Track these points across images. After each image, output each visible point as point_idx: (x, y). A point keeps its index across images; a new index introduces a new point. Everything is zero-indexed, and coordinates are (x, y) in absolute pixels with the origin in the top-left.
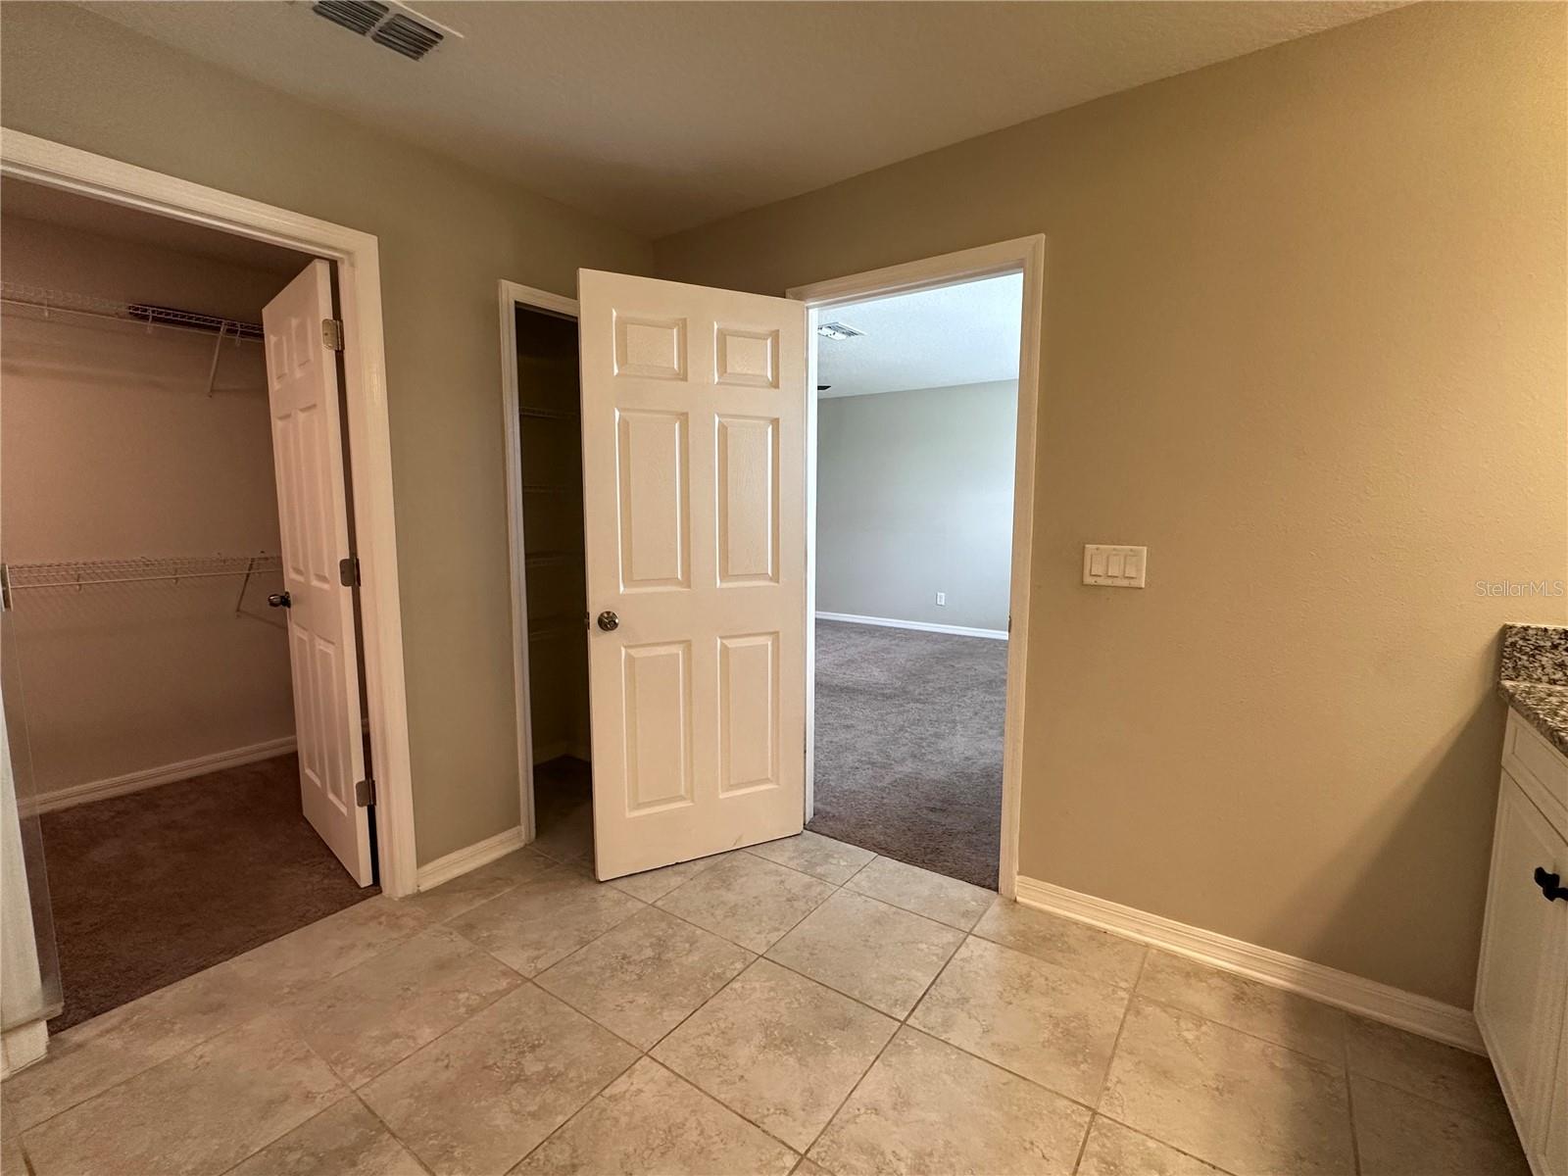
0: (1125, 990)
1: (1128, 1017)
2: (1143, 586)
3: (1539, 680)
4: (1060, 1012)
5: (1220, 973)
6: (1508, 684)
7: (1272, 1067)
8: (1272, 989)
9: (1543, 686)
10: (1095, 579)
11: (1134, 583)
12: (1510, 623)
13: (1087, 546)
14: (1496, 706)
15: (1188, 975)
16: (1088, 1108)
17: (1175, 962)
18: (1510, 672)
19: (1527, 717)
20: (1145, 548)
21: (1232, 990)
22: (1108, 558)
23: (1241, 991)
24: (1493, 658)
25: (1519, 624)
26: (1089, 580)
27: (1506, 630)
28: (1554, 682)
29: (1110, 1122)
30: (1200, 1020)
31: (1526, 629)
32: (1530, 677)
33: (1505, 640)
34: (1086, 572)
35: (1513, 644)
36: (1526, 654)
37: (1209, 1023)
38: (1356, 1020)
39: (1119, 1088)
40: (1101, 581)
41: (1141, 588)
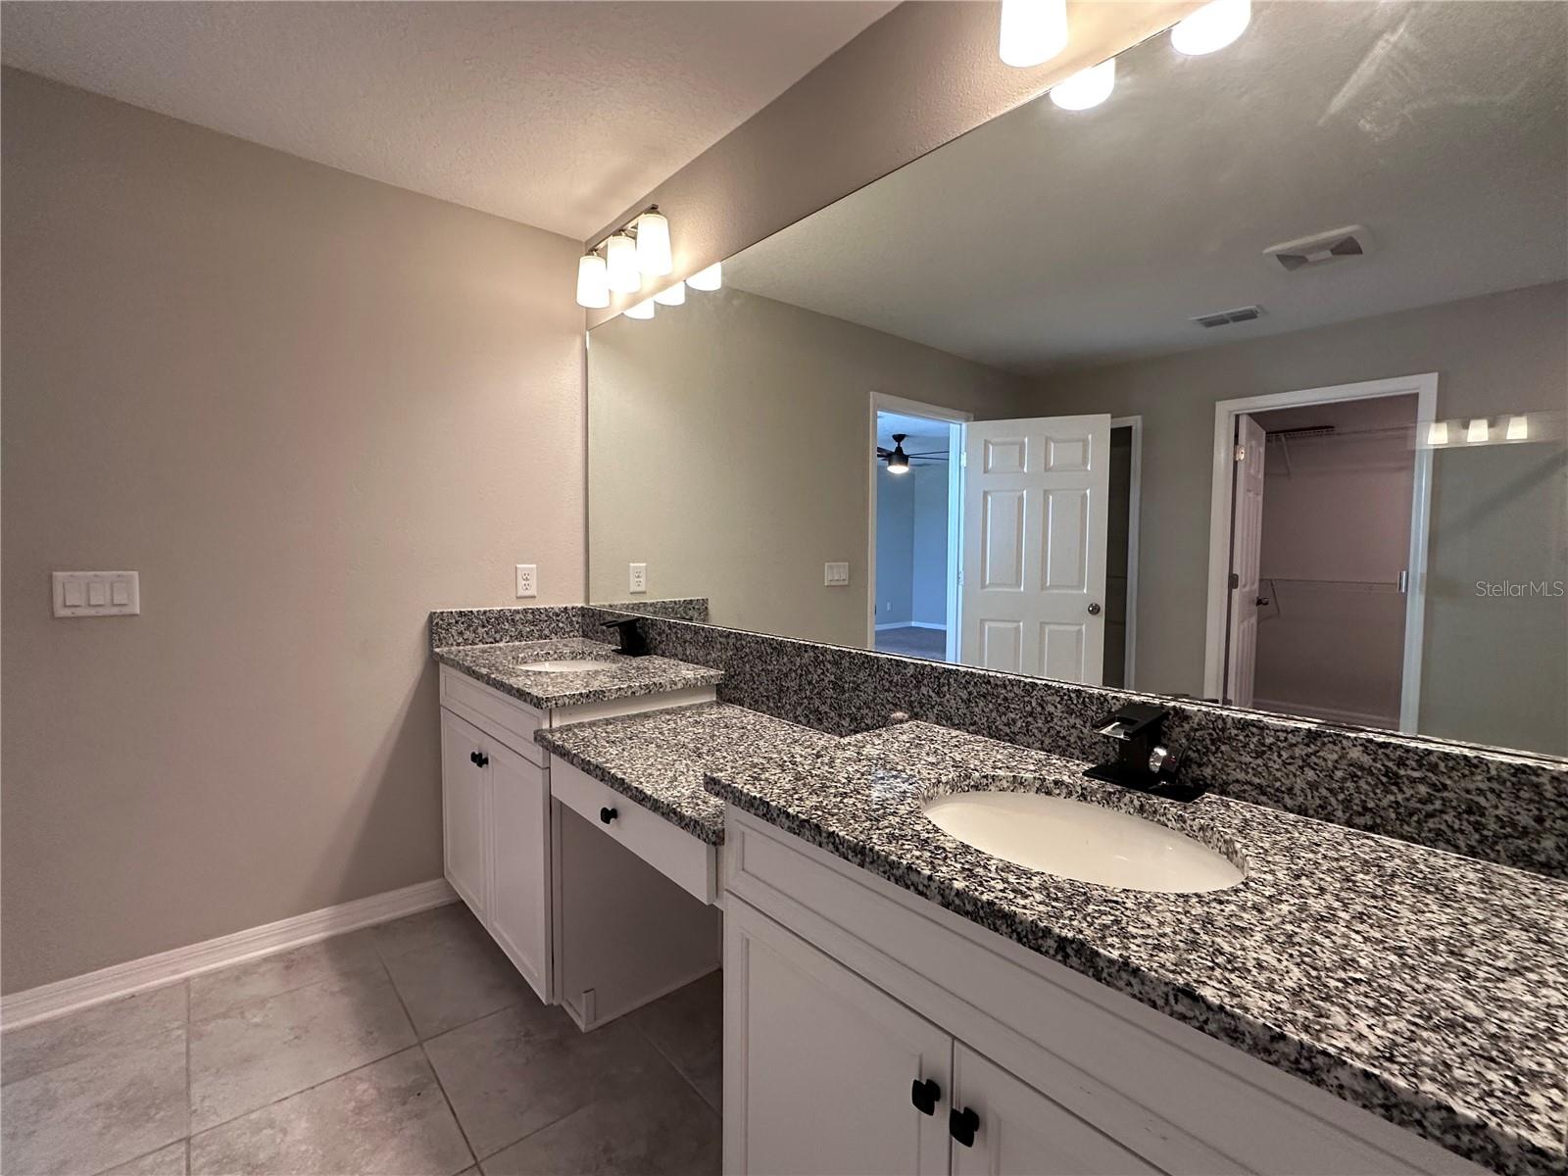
0: (178, 1028)
1: (192, 1046)
2: (138, 612)
3: (452, 644)
4: (108, 1094)
5: (266, 960)
6: (437, 650)
7: (333, 994)
8: (313, 945)
9: (454, 648)
10: (73, 610)
11: (126, 610)
12: (434, 611)
13: (54, 573)
14: (434, 663)
15: (238, 978)
16: (180, 1140)
17: (222, 976)
18: (438, 643)
19: (453, 666)
20: (136, 574)
21: (282, 964)
22: (88, 585)
23: (288, 962)
24: (427, 632)
25: (438, 611)
26: (61, 612)
27: (432, 615)
28: (458, 644)
29: (208, 1133)
30: (261, 1002)
31: (442, 613)
32: (447, 643)
33: (432, 623)
34: (58, 600)
35: (437, 623)
36: (444, 629)
37: (271, 1000)
38: (377, 927)
39: (207, 1103)
40: (79, 612)
41: (137, 615)
